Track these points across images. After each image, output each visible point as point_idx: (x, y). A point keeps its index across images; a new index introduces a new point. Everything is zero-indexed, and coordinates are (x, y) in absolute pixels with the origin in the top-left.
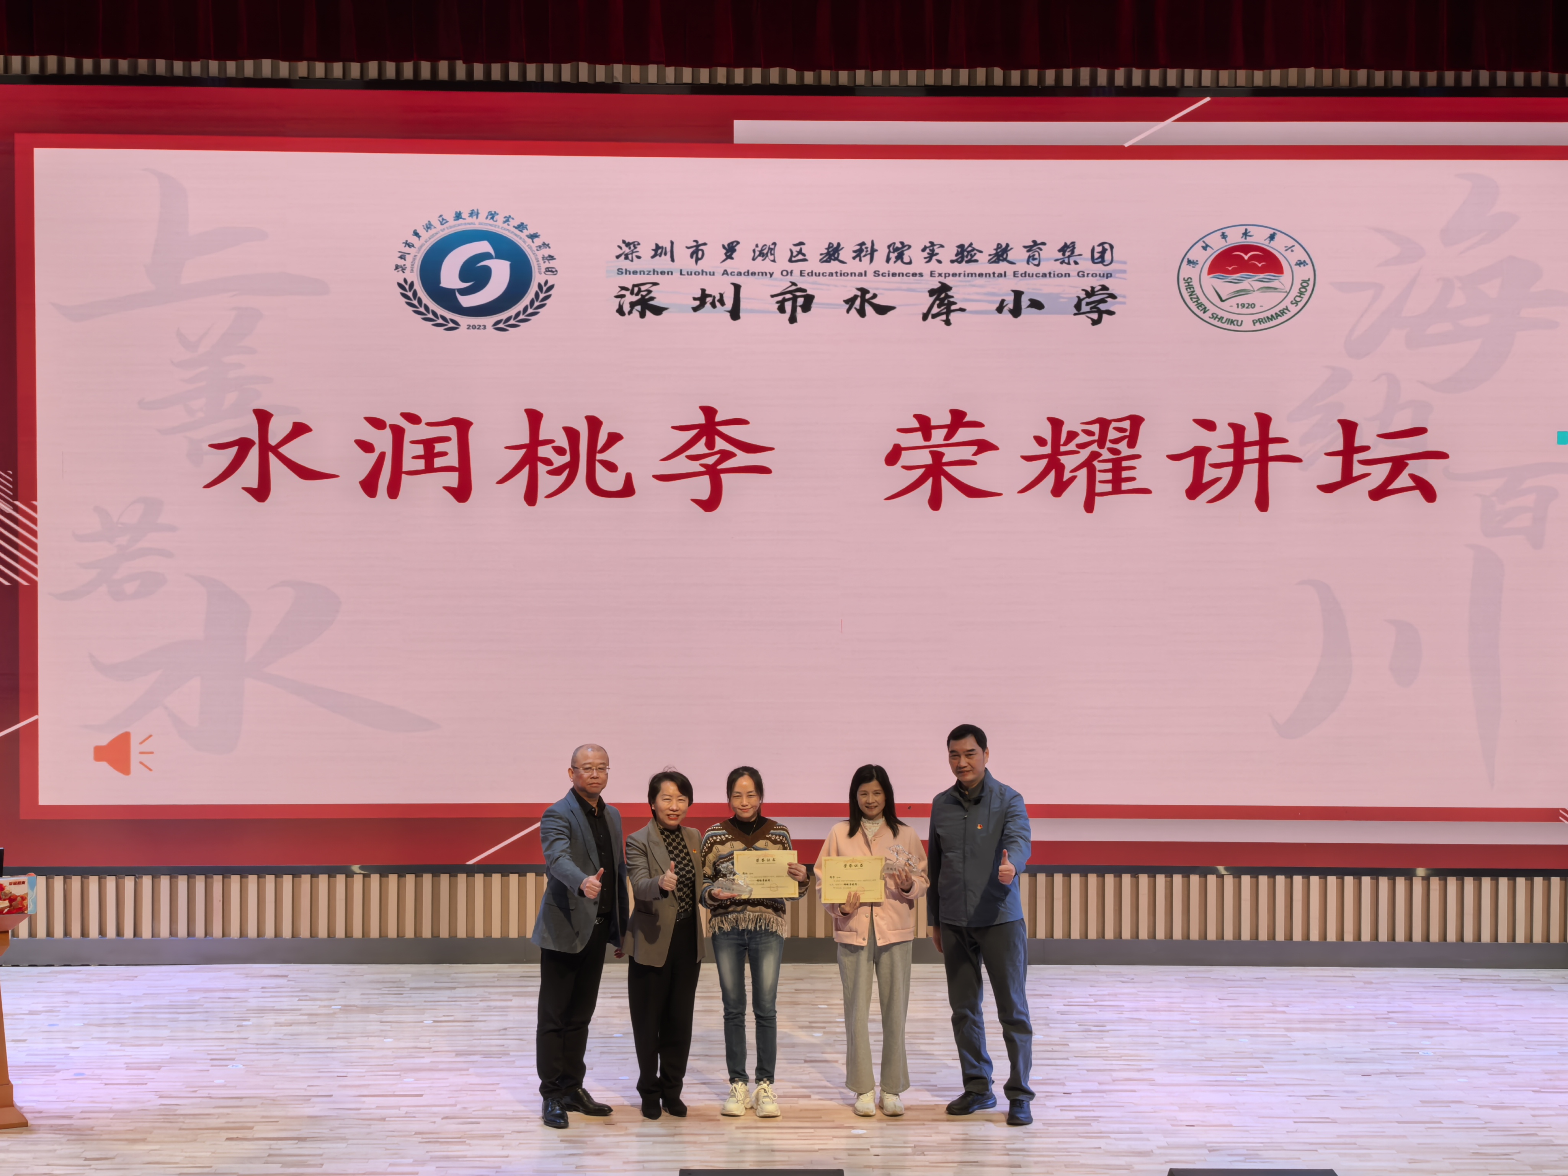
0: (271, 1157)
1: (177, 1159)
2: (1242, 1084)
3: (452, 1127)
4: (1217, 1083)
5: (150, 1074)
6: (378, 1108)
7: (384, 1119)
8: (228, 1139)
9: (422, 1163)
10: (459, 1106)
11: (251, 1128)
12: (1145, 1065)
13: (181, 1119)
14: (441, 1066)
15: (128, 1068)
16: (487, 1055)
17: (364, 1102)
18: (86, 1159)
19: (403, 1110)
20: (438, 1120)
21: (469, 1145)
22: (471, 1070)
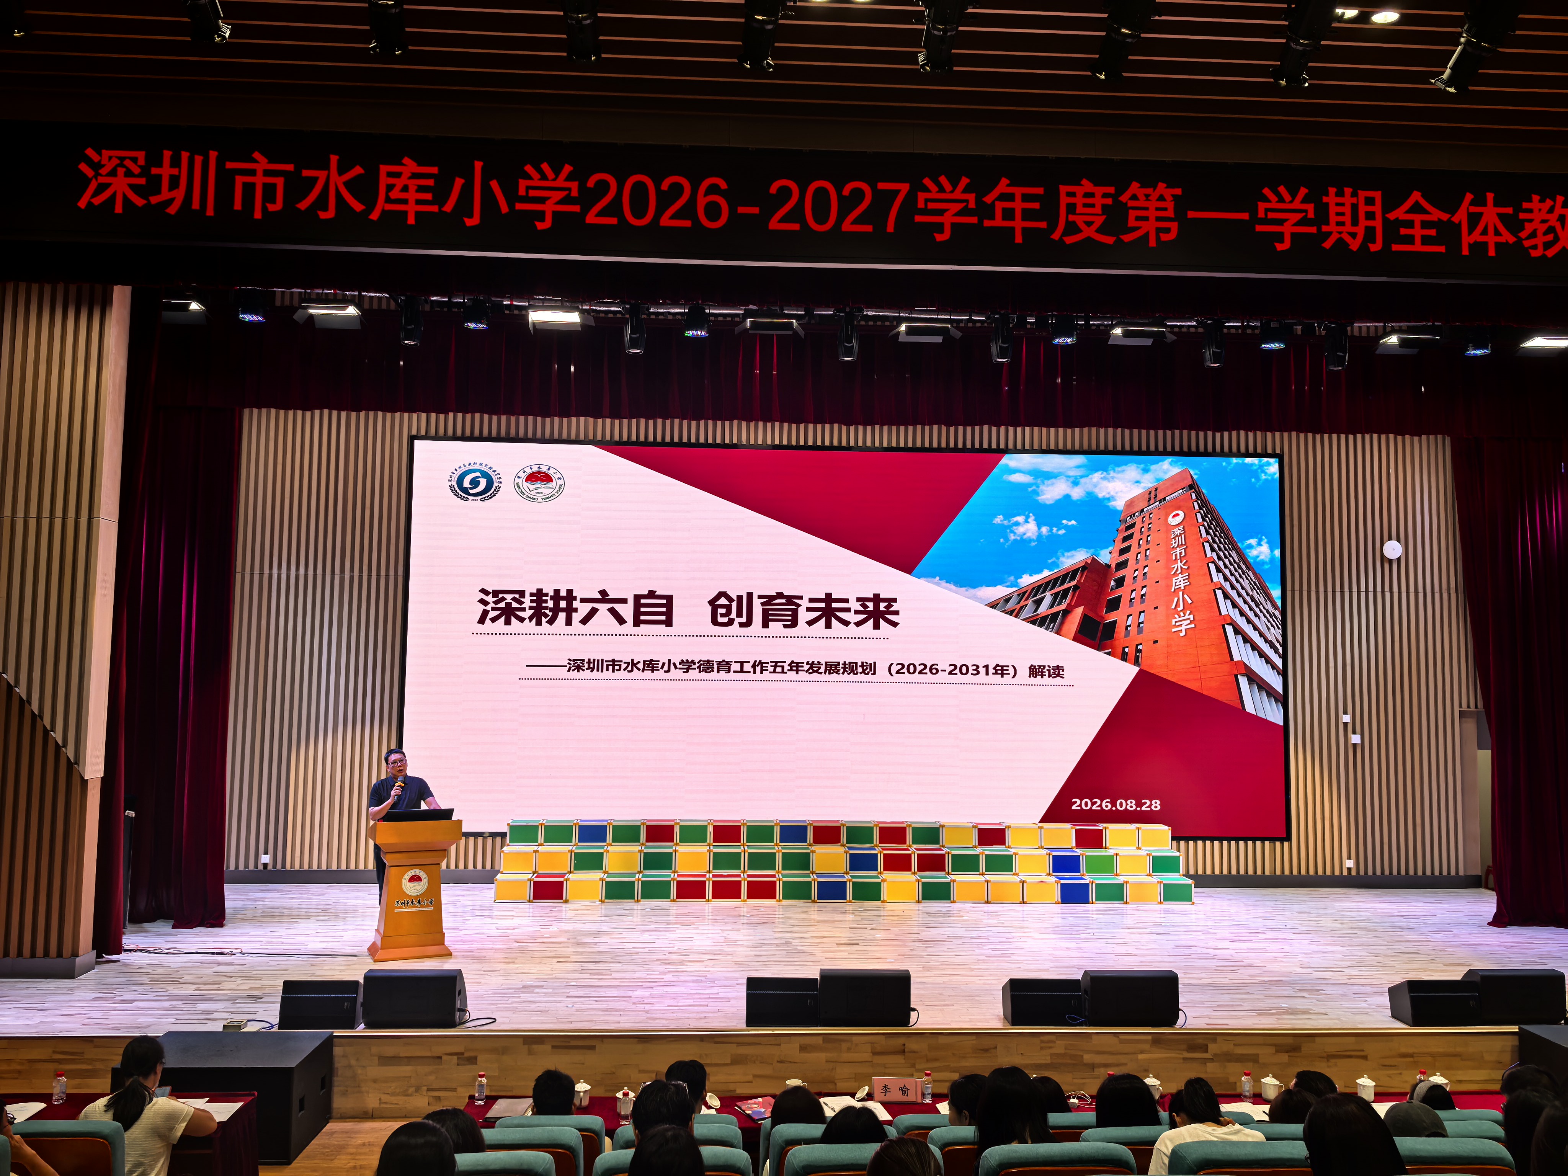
0: (583, 971)
1: (534, 971)
2: (1079, 938)
3: (674, 957)
4: (1066, 938)
5: (510, 932)
6: (633, 948)
8: (558, 962)
9: (665, 974)
10: (676, 948)
11: (569, 957)
12: (1026, 930)
13: (531, 953)
14: (661, 929)
15: (498, 929)
16: (683, 924)
17: (625, 945)
18: (484, 971)
19: (647, 950)
20: (667, 953)
21: (687, 965)
22: (677, 931)
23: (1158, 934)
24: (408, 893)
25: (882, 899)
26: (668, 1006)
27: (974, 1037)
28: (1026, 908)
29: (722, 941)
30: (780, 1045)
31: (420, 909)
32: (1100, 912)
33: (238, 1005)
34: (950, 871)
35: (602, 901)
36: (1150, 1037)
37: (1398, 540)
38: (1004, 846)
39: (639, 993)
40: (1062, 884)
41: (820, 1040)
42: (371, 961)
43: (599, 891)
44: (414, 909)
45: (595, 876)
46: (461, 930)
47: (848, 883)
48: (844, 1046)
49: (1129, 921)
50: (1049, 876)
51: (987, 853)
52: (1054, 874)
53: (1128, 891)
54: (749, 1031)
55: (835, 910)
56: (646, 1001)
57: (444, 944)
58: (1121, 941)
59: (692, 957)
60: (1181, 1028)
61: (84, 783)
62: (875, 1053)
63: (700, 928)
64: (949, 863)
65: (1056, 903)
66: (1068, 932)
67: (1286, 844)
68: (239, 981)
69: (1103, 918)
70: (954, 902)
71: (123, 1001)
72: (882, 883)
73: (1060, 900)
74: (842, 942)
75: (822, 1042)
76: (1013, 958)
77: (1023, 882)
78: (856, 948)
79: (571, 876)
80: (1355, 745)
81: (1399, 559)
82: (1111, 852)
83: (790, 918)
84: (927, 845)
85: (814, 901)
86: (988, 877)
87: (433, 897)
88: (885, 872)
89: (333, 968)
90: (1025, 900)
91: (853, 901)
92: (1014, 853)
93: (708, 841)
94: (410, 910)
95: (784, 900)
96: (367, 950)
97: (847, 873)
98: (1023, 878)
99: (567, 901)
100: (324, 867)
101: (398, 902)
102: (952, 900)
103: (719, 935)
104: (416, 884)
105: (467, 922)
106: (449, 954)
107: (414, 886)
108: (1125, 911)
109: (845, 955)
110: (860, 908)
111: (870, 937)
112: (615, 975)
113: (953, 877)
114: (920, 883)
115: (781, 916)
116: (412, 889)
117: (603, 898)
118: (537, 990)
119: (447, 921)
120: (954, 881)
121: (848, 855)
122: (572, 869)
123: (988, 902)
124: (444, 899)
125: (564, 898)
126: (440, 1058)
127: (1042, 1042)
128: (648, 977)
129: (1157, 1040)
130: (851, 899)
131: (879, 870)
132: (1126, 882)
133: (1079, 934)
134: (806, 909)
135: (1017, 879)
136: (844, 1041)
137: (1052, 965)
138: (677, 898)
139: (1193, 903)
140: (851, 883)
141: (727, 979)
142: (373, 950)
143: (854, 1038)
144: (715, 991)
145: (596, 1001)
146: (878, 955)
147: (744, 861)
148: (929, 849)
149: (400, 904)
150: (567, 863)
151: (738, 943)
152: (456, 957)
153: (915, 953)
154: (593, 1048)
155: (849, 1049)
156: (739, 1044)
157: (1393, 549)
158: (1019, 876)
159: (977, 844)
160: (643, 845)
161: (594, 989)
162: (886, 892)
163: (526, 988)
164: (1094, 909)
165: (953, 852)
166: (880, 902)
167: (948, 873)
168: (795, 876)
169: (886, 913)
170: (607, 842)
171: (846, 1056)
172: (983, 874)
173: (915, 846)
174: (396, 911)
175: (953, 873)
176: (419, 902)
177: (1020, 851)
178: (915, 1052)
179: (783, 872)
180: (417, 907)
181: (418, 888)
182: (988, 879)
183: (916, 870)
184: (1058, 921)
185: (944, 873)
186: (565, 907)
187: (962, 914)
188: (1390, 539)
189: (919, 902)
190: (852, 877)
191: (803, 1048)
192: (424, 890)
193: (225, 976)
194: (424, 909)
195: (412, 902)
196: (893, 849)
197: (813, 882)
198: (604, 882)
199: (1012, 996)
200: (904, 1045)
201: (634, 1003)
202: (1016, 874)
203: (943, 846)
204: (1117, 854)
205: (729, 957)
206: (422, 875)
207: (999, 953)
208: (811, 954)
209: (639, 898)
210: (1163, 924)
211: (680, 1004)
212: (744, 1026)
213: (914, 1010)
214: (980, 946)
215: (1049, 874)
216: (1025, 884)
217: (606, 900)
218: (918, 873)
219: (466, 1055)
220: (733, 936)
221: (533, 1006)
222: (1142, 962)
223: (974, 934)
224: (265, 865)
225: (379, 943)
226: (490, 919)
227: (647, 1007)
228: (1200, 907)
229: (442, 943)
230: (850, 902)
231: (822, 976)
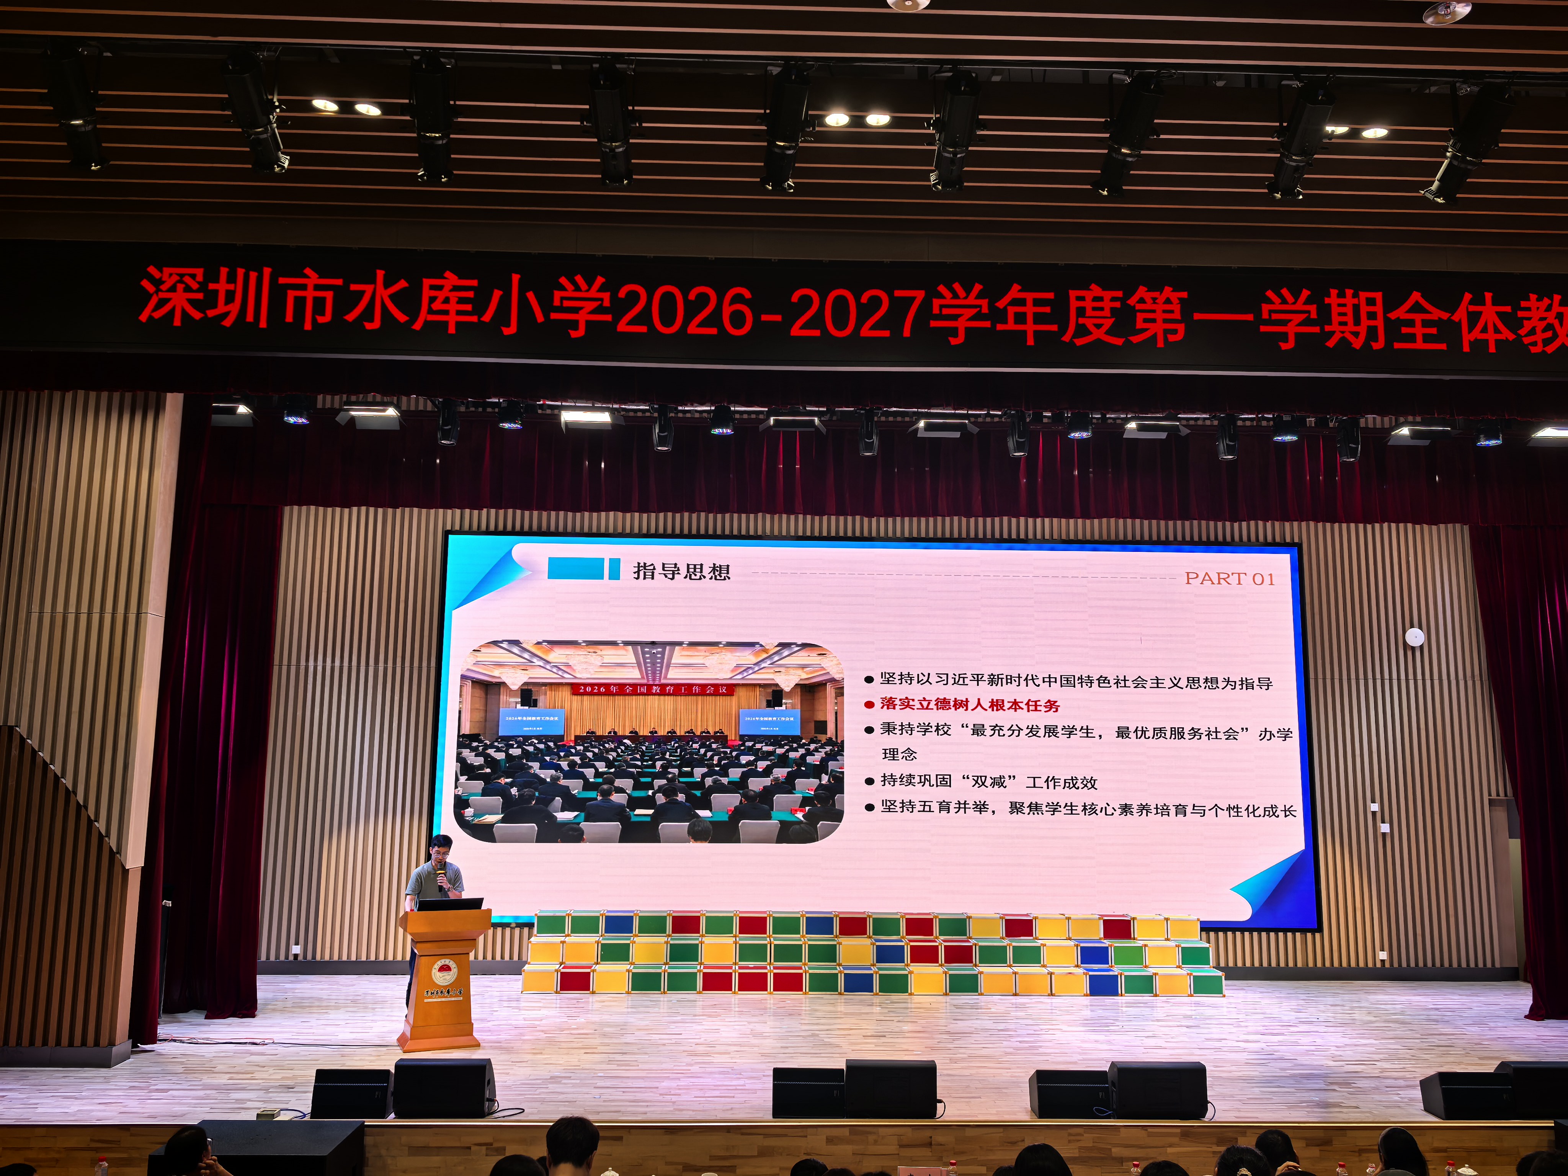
0: (610, 1062)
1: (561, 1062)
2: (1108, 1031)
3: (701, 1049)
4: (1094, 1031)
5: (537, 1023)
6: (660, 1039)
7: (664, 1045)
9: (691, 1065)
10: (702, 1039)
11: (596, 1048)
12: (1054, 1022)
13: (558, 1043)
14: (688, 1021)
15: (525, 1020)
16: (710, 1016)
17: (652, 1037)
18: (512, 1062)
19: (673, 1041)
20: (693, 1045)
21: (713, 1057)
23: (1188, 1027)
24: (437, 982)
25: (909, 992)
26: (695, 1097)
27: (1001, 1130)
28: (1055, 1000)
29: (749, 1033)
30: (806, 1137)
31: (450, 999)
32: (1129, 1005)
33: (271, 1095)
34: (978, 963)
35: (628, 993)
36: (1178, 1130)
37: (1420, 628)
38: (1031, 938)
39: (665, 1084)
40: (1090, 976)
41: (846, 1132)
42: (401, 1051)
43: (625, 983)
44: (443, 999)
45: (621, 967)
46: (489, 1021)
47: (874, 975)
48: (871, 1138)
49: (1159, 1013)
50: (1077, 969)
51: (1014, 944)
52: (1082, 965)
53: (1158, 983)
54: (775, 1122)
55: (862, 1003)
56: (673, 1092)
57: (472, 1035)
58: (1150, 1034)
59: (719, 1048)
60: (1210, 1121)
61: (126, 872)
62: (901, 1146)
63: (727, 1020)
64: (976, 955)
65: (1085, 995)
66: (1095, 1025)
67: (1318, 935)
68: (271, 1071)
69: (1132, 1011)
70: (982, 994)
71: (157, 1090)
72: (909, 975)
73: (1088, 992)
74: (869, 1034)
75: (848, 1134)
76: (1041, 1050)
77: (1051, 974)
78: (883, 1040)
79: (598, 968)
80: (1384, 834)
81: (1421, 647)
82: (1140, 943)
83: (816, 1010)
84: (954, 937)
85: (840, 994)
86: (1016, 969)
87: (462, 987)
88: (912, 964)
89: (363, 1058)
90: (1053, 992)
91: (880, 994)
92: (1041, 944)
93: (734, 933)
94: (439, 1000)
95: (810, 993)
96: (396, 1041)
97: (873, 965)
98: (1051, 970)
99: (593, 993)
100: (353, 958)
101: (428, 992)
102: (979, 992)
103: (746, 1027)
104: (445, 973)
105: (495, 1013)
106: (477, 1045)
107: (443, 976)
108: (1155, 1004)
109: (872, 1047)
110: (887, 1000)
111: (897, 1030)
112: (641, 1066)
113: (981, 969)
114: (948, 975)
115: (807, 1008)
116: (442, 979)
117: (630, 990)
118: (564, 1081)
119: (476, 1012)
120: (982, 973)
121: (875, 947)
122: (599, 960)
123: (1016, 995)
124: (473, 991)
125: (591, 990)
126: (469, 1148)
127: (1070, 1135)
128: (675, 1068)
129: (1186, 1133)
130: (878, 991)
131: (906, 962)
132: (1156, 974)
133: (1108, 1026)
134: (832, 1002)
135: (1044, 971)
136: (870, 1133)
137: (1080, 1057)
138: (703, 990)
139: (1224, 996)
140: (878, 975)
141: (753, 1070)
142: (402, 1041)
143: (881, 1130)
144: (741, 1082)
145: (624, 1092)
146: (905, 1047)
147: (770, 953)
148: (956, 941)
149: (429, 994)
150: (594, 953)
151: (765, 1034)
152: (484, 1048)
153: (941, 1045)
154: (620, 1139)
155: (876, 1142)
156: (766, 1135)
157: (1415, 637)
158: (1048, 968)
159: (1004, 936)
160: (669, 936)
161: (620, 1080)
162: (913, 984)
163: (554, 1079)
164: (1124, 1001)
165: (980, 944)
166: (907, 994)
167: (976, 966)
168: (821, 968)
169: (913, 1006)
170: (634, 933)
171: (873, 1149)
172: (1010, 966)
173: (942, 938)
174: (426, 1001)
175: (980, 965)
176: (448, 992)
177: (1047, 942)
178: (941, 1145)
179: (809, 963)
180: (446, 997)
181: (448, 977)
182: (1016, 970)
183: (943, 962)
184: (1087, 1013)
185: (972, 965)
186: (592, 998)
187: (989, 1006)
188: (1412, 626)
189: (946, 994)
190: (880, 969)
191: (830, 1140)
192: (453, 980)
193: (258, 1066)
194: (453, 999)
195: (442, 992)
196: (920, 940)
197: (839, 975)
198: (631, 974)
199: (1039, 1088)
200: (931, 1137)
201: (661, 1094)
202: (1044, 966)
203: (971, 938)
204: (1146, 946)
205: (756, 1049)
206: (452, 964)
207: (1027, 1045)
208: (838, 1046)
209: (666, 990)
210: (1193, 1017)
211: (706, 1095)
212: (770, 1117)
213: (940, 1101)
214: (1008, 1039)
215: (1077, 966)
216: (1053, 976)
217: (633, 992)
218: (946, 965)
219: (496, 1145)
220: (759, 1028)
221: (561, 1097)
222: (1171, 1055)
223: (1001, 1026)
224: (296, 956)
225: (408, 1034)
226: (517, 1010)
227: (674, 1098)
228: (1232, 1000)
229: (471, 1034)
230: (877, 994)
231: (848, 1067)
